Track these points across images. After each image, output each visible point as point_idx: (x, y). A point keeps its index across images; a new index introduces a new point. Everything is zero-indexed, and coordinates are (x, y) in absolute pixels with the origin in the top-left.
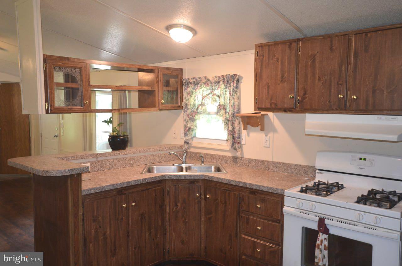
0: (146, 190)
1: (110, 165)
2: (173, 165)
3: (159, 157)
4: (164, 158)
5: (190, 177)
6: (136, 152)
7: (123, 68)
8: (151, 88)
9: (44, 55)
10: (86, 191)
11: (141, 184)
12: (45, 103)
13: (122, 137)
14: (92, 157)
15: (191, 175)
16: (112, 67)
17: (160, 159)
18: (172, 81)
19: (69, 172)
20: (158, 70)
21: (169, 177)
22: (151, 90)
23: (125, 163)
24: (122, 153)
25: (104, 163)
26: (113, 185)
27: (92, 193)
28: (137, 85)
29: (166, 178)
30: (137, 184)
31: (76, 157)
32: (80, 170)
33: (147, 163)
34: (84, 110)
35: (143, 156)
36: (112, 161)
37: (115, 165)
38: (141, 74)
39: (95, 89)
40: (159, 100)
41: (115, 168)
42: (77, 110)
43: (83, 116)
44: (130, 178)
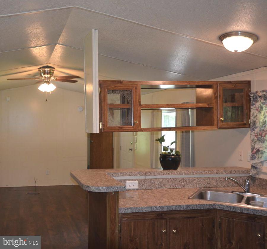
0: (190, 218)
1: (159, 184)
2: (232, 192)
3: (217, 181)
4: (223, 183)
5: (248, 211)
6: (188, 173)
7: (187, 85)
8: (208, 105)
9: (99, 81)
10: (123, 209)
11: (184, 210)
12: (99, 123)
13: (173, 157)
14: (141, 175)
15: (249, 209)
16: (176, 85)
17: (217, 183)
18: (237, 95)
19: (107, 190)
20: (217, 85)
21: (220, 207)
22: (208, 107)
23: (176, 184)
24: (171, 173)
25: (152, 181)
26: (151, 207)
27: (129, 212)
28: (195, 102)
29: (216, 208)
30: (179, 209)
31: (124, 173)
32: (117, 189)
33: (202, 187)
34: (134, 129)
35: (197, 178)
36: (161, 180)
37: (165, 185)
38: (199, 90)
39: (161, 109)
40: (218, 117)
41: (164, 188)
42: (127, 129)
43: (151, 134)
44: (173, 202)
